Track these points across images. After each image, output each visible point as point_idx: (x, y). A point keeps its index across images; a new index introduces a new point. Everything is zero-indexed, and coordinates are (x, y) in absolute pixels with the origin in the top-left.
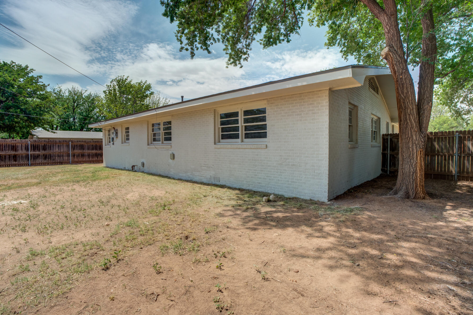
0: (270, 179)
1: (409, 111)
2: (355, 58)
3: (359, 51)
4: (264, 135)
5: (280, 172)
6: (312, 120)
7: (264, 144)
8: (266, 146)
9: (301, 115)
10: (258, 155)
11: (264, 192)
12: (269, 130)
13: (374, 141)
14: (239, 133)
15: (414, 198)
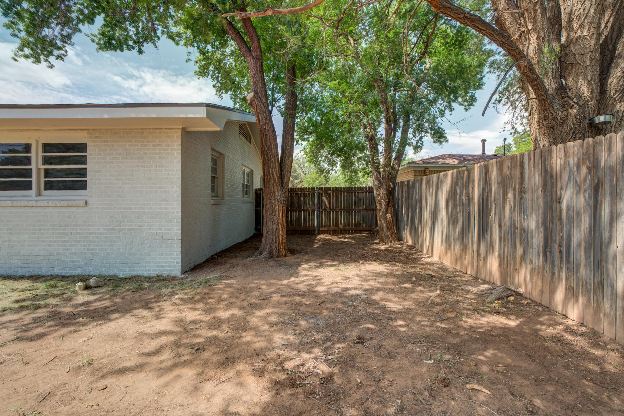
0: (93, 254)
1: (272, 164)
2: (231, 99)
3: (234, 91)
4: (83, 186)
5: (111, 241)
6: (159, 166)
7: (81, 200)
8: (86, 202)
9: (143, 158)
10: (70, 217)
11: (83, 274)
12: (90, 178)
13: (246, 196)
14: (31, 181)
15: (277, 257)
